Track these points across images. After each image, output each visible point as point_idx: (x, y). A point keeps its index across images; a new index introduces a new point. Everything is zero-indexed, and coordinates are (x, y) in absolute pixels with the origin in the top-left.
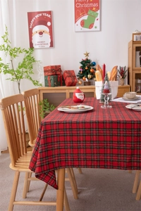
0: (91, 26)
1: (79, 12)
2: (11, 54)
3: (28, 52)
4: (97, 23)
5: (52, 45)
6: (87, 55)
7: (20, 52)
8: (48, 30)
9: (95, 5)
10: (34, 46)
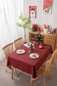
0: (48, 13)
1: (45, 7)
2: (23, 20)
3: (29, 19)
4: (50, 12)
7: (26, 19)
8: (35, 12)
9: (50, 5)
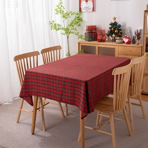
3: (78, 14)
5: (93, 10)
6: (115, 19)
7: (72, 14)
10: (82, 10)
